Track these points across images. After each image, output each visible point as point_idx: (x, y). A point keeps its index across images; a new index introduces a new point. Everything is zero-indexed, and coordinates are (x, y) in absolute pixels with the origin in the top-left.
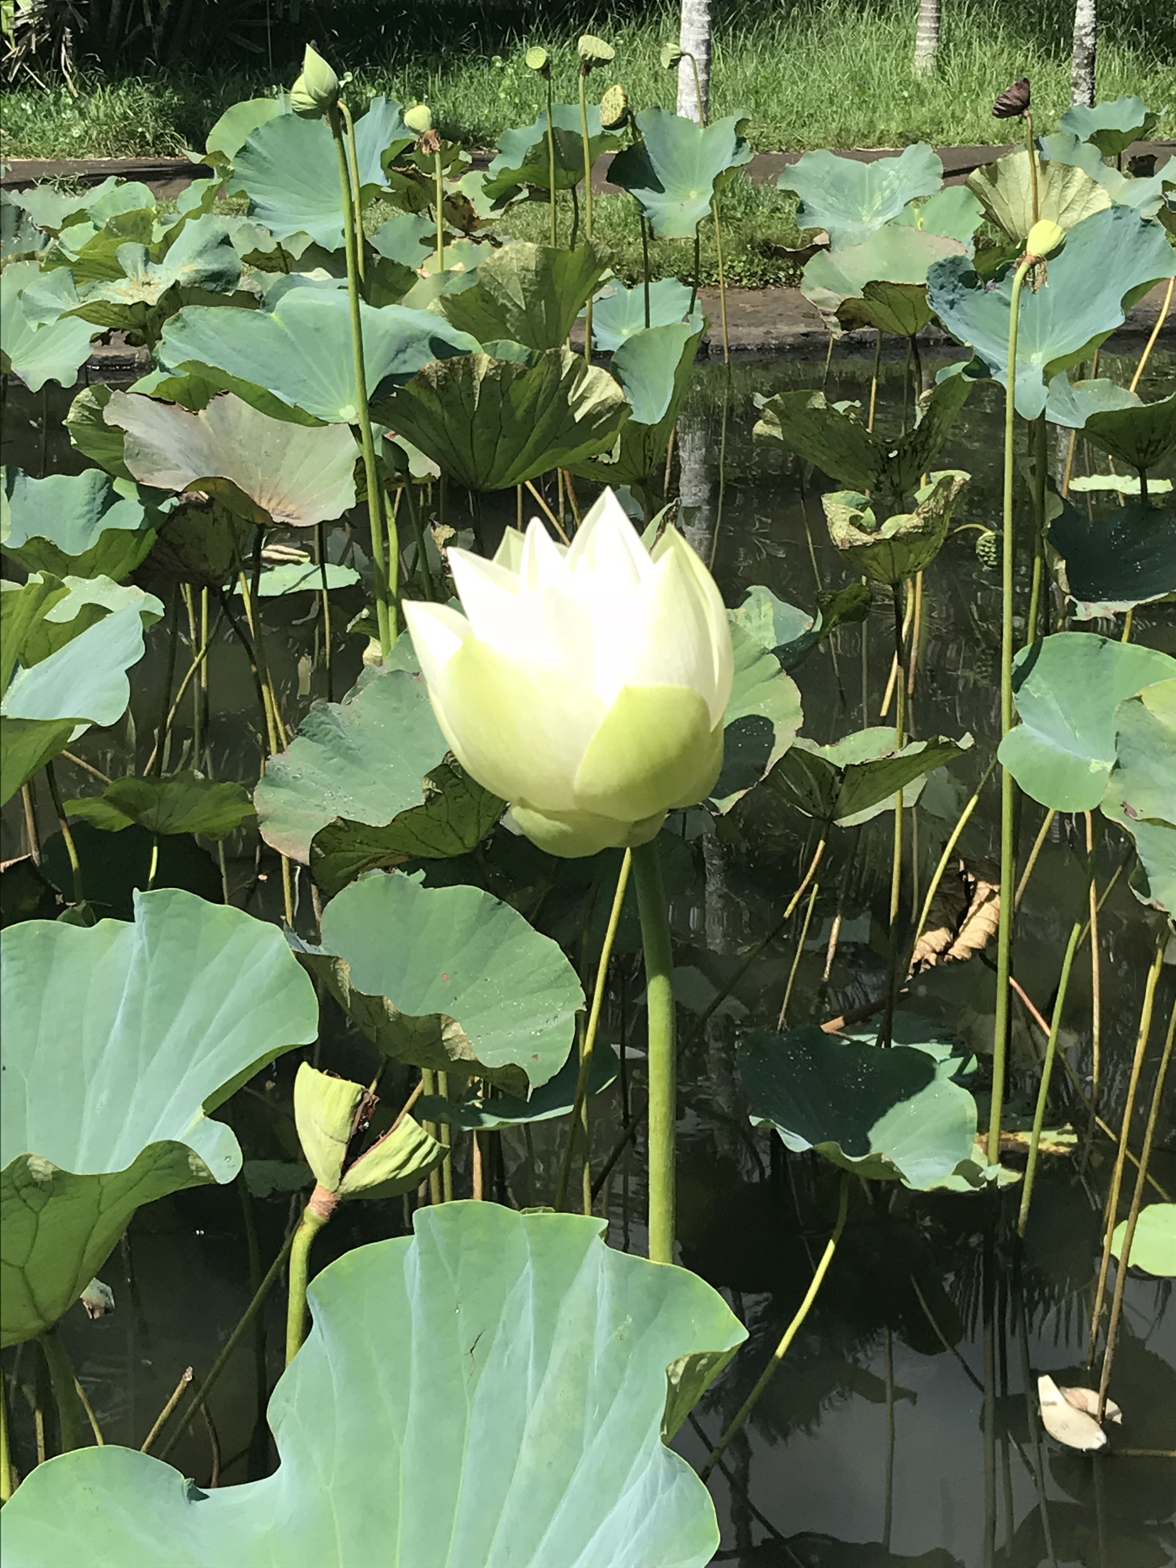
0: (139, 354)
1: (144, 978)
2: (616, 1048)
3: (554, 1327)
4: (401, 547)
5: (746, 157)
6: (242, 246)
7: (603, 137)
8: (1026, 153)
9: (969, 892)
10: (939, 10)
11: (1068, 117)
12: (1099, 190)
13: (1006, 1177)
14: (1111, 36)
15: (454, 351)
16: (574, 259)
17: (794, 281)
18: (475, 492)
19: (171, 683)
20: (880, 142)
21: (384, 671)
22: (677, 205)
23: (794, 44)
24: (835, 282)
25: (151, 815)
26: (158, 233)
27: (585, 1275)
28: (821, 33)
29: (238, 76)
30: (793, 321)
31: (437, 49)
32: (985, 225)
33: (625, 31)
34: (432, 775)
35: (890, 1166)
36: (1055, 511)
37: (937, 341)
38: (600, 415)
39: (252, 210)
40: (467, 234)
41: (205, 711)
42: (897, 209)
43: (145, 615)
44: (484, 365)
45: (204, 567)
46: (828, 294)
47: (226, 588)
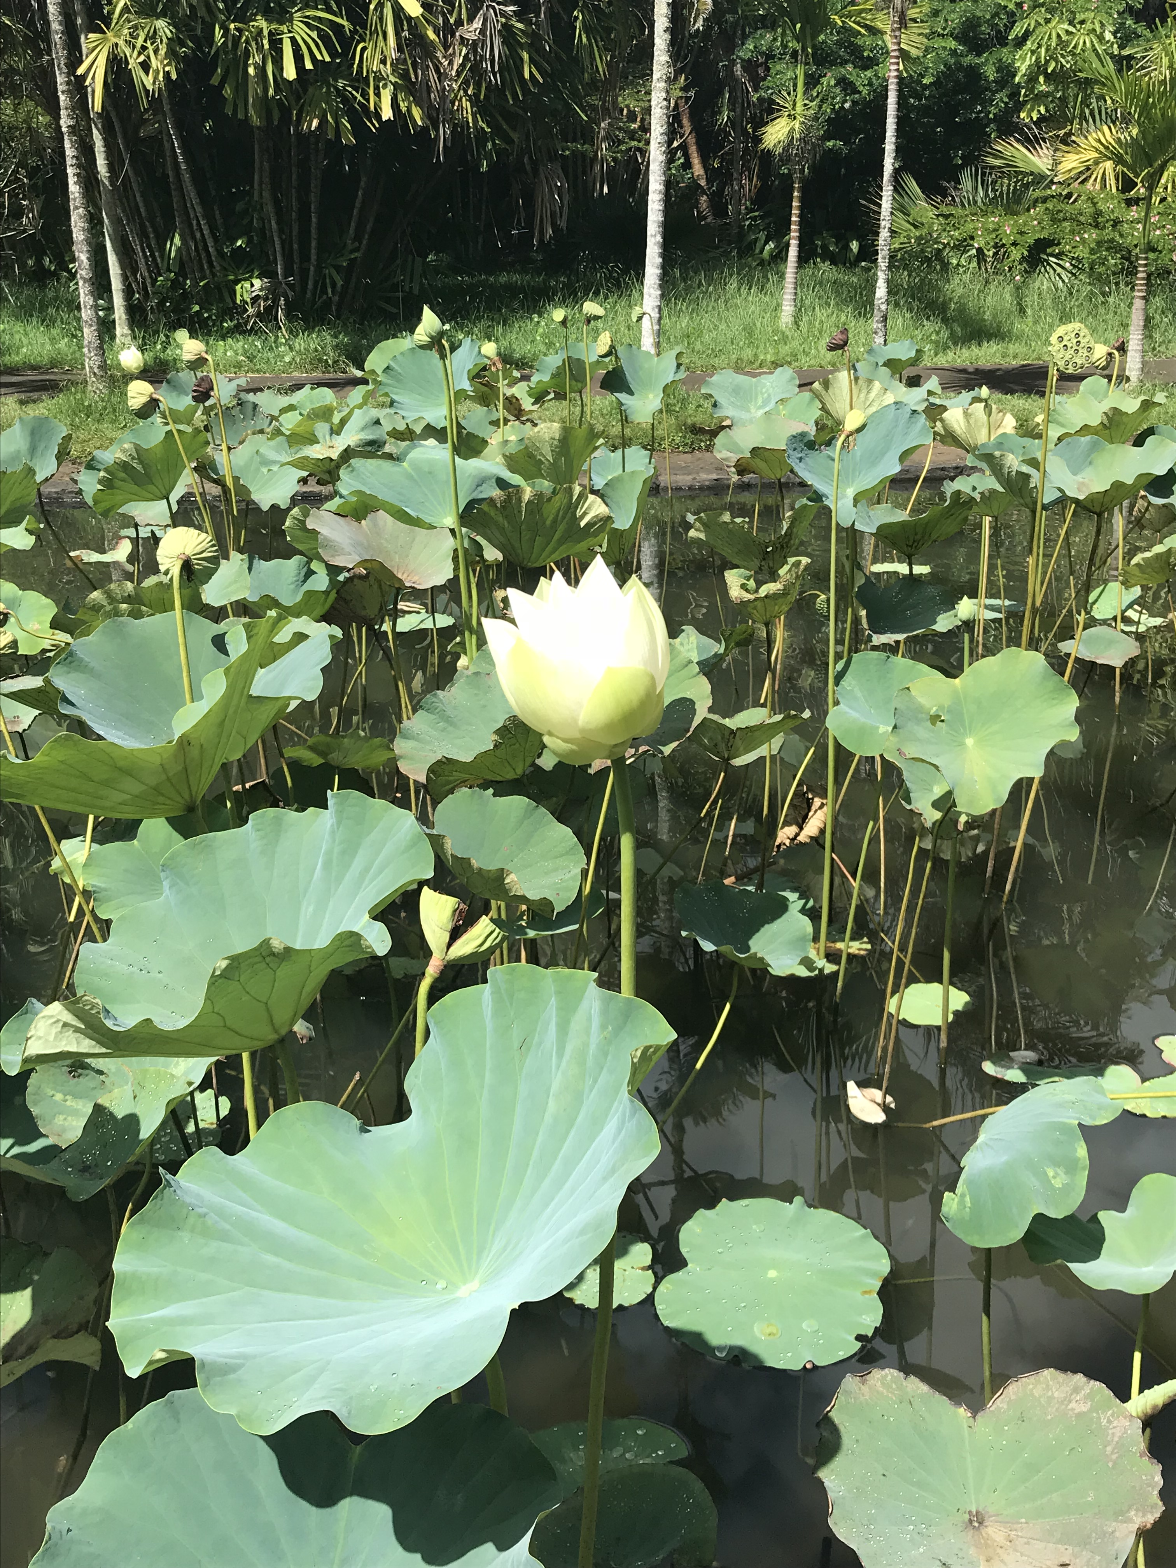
0: (325, 490)
1: (334, 841)
2: (604, 892)
3: (567, 1034)
4: (479, 603)
5: (682, 375)
6: (387, 426)
7: (598, 362)
8: (845, 373)
9: (809, 804)
10: (796, 289)
11: (870, 351)
12: (889, 394)
13: (830, 968)
14: (897, 304)
15: (510, 485)
16: (581, 433)
17: (709, 448)
18: (522, 568)
19: (345, 682)
20: (761, 366)
21: (469, 672)
22: (641, 403)
23: (710, 308)
24: (733, 447)
25: (336, 758)
26: (336, 419)
27: (585, 1004)
28: (726, 302)
29: (383, 326)
30: (709, 472)
31: (500, 310)
32: (822, 416)
33: (610, 300)
34: (497, 732)
35: (762, 959)
36: (860, 581)
37: (793, 484)
38: (595, 523)
39: (392, 404)
40: (518, 419)
41: (365, 700)
42: (772, 405)
43: (332, 637)
44: (528, 494)
45: (363, 613)
46: (730, 454)
47: (377, 627)
